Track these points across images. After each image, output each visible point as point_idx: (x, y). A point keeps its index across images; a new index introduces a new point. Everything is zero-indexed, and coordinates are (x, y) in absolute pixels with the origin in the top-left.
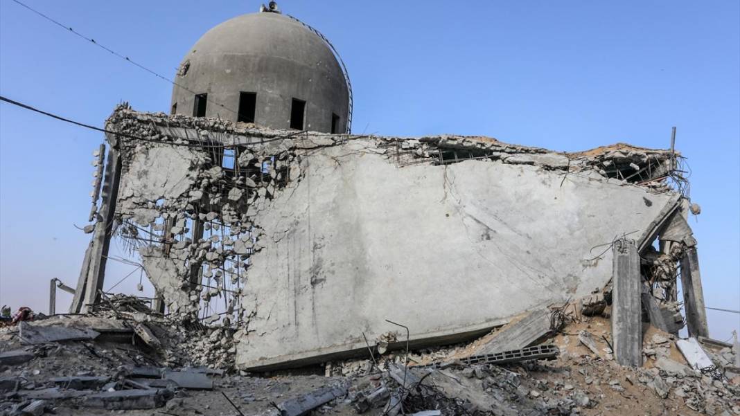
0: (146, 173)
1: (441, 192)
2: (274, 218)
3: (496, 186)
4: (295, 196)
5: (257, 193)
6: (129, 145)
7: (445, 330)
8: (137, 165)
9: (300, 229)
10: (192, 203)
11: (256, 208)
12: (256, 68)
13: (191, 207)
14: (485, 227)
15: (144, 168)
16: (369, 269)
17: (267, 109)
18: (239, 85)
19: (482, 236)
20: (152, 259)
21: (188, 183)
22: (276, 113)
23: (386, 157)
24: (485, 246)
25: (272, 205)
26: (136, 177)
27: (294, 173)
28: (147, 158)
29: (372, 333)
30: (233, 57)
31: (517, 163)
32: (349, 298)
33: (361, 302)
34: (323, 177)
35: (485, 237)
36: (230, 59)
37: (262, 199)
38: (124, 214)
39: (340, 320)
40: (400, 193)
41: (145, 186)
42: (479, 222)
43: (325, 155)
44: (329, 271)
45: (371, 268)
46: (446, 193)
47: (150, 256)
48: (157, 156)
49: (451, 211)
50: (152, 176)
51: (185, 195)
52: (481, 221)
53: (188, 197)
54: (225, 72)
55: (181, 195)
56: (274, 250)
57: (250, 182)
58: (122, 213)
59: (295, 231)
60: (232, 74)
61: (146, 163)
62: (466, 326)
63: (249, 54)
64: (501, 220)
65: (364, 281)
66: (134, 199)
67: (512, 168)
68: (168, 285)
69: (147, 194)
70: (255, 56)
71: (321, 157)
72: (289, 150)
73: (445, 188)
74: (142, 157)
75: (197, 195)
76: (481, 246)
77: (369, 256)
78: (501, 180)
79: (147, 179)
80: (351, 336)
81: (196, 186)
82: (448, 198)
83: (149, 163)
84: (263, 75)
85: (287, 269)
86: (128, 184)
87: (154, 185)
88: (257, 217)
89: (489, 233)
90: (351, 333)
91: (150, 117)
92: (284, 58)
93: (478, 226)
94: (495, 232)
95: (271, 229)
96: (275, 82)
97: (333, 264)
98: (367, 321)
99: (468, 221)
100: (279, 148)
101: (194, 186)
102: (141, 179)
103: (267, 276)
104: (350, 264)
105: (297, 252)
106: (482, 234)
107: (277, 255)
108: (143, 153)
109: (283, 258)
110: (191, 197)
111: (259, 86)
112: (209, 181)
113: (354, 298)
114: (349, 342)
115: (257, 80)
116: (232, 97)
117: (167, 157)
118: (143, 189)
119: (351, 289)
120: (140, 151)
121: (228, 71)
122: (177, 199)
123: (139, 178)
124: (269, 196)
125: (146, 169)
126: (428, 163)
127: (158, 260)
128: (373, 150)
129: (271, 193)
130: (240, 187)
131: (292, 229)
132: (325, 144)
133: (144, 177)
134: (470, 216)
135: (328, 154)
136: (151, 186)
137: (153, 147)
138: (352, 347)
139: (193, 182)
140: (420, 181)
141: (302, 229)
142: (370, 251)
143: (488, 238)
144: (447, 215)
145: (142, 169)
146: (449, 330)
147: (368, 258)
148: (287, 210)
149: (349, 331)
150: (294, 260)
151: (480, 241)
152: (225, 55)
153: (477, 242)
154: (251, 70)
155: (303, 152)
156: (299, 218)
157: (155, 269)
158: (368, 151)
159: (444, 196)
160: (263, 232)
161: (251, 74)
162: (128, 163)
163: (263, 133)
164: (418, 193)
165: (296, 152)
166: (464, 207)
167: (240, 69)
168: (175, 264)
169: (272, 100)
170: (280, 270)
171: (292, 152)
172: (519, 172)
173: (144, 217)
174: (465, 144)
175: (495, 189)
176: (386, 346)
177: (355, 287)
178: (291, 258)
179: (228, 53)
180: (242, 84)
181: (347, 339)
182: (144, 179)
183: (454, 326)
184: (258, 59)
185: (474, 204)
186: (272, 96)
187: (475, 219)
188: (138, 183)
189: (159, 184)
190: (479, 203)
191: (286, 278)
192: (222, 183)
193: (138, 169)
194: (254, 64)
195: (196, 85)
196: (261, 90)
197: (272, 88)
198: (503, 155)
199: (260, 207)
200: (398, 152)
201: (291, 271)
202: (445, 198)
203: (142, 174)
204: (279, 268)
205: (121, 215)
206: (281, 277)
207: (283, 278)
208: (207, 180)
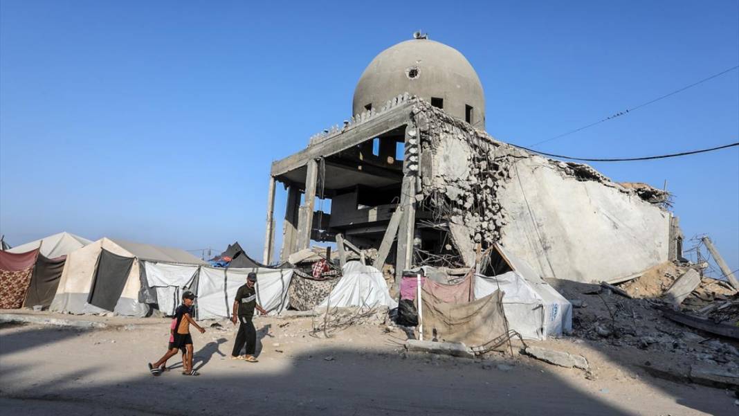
0: (448, 157)
1: (588, 199)
2: (509, 202)
4: (514, 188)
5: (498, 184)
7: (617, 279)
8: (442, 150)
10: (471, 186)
11: (500, 195)
12: (473, 90)
13: (471, 189)
14: (613, 222)
15: (447, 153)
20: (457, 225)
21: (468, 171)
23: (554, 171)
25: (506, 192)
26: (443, 159)
27: (511, 172)
28: (447, 146)
32: (567, 260)
33: (574, 262)
34: (527, 178)
35: (615, 228)
37: (500, 188)
38: (440, 188)
40: (569, 195)
41: (449, 168)
44: (551, 242)
45: (572, 241)
46: (590, 199)
48: (451, 145)
49: (596, 210)
50: (451, 160)
52: (610, 217)
53: (469, 180)
54: (456, 87)
55: (466, 179)
56: (515, 225)
58: (438, 187)
59: (522, 213)
60: (461, 89)
61: (447, 150)
63: (469, 78)
64: (617, 218)
65: (571, 249)
66: (445, 178)
67: (608, 189)
69: (451, 174)
70: (472, 81)
71: (522, 163)
72: (507, 156)
73: (588, 195)
74: (444, 144)
75: (473, 180)
76: (616, 233)
77: (568, 233)
78: (607, 195)
79: (449, 162)
82: (592, 202)
83: (449, 150)
84: (476, 96)
85: (527, 239)
86: (440, 165)
88: (501, 201)
89: (616, 225)
93: (609, 220)
94: (618, 225)
95: (509, 210)
97: (552, 237)
99: (604, 217)
100: (502, 153)
101: (470, 173)
103: (516, 243)
104: (561, 238)
106: (613, 225)
107: (518, 228)
108: (444, 141)
109: (522, 231)
110: (471, 181)
111: (474, 103)
115: (474, 98)
116: (461, 106)
117: (456, 147)
118: (448, 170)
119: (566, 254)
120: (443, 139)
121: (459, 87)
122: (465, 181)
123: (445, 160)
124: (503, 186)
125: (448, 155)
126: (574, 179)
127: (461, 227)
128: (547, 165)
129: (504, 184)
130: (492, 178)
131: (521, 211)
132: (525, 156)
133: (448, 159)
134: (604, 214)
135: (525, 162)
136: (452, 169)
137: (447, 137)
140: (575, 189)
141: (527, 212)
142: (567, 230)
143: (617, 228)
144: (595, 212)
145: (445, 154)
146: (619, 279)
148: (514, 197)
150: (529, 233)
153: (613, 230)
154: (471, 90)
155: (513, 159)
156: (522, 204)
157: (460, 234)
160: (506, 211)
161: (471, 94)
162: (436, 147)
164: (577, 197)
166: (600, 208)
167: (466, 88)
168: (469, 231)
170: (524, 240)
172: (611, 191)
173: (452, 193)
175: (607, 199)
177: (568, 253)
178: (527, 232)
180: (466, 99)
182: (447, 162)
183: (620, 277)
184: (473, 83)
187: (607, 216)
188: (445, 164)
189: (456, 168)
190: (604, 207)
191: (529, 245)
192: (486, 174)
193: (442, 153)
194: (472, 87)
195: (430, 90)
197: (479, 106)
198: (602, 181)
200: (558, 169)
201: (530, 240)
202: (590, 202)
203: (446, 158)
204: (522, 238)
205: (438, 189)
206: (525, 244)
207: (527, 244)
208: (478, 170)
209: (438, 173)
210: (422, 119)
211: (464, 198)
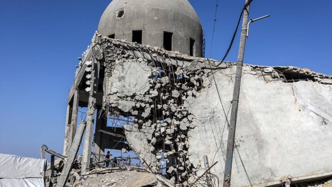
0: (123, 78)
1: (293, 98)
2: (199, 108)
3: (320, 95)
4: (209, 96)
5: (187, 94)
6: (110, 59)
7: (317, 174)
8: (117, 72)
9: (216, 116)
10: (152, 98)
11: (188, 103)
12: (172, 18)
13: (151, 101)
14: (322, 118)
15: (122, 74)
16: (264, 139)
17: (179, 43)
18: (163, 27)
19: (322, 122)
20: (132, 132)
21: (148, 86)
22: (183, 46)
23: (257, 76)
24: (325, 128)
25: (196, 100)
26: (118, 80)
27: (206, 83)
28: (123, 69)
29: (276, 176)
30: (157, 10)
31: (326, 84)
32: (257, 156)
33: (264, 159)
34: (223, 86)
35: (324, 123)
36: (157, 11)
37: (190, 97)
38: (112, 103)
39: (255, 169)
40: (270, 97)
41: (124, 86)
42: (317, 115)
43: (222, 73)
44: (240, 141)
45: (265, 139)
46: (296, 98)
47: (131, 131)
48: (129, 68)
49: (301, 108)
50: (127, 79)
51: (147, 93)
52: (319, 114)
53: (149, 94)
54: (154, 19)
55: (145, 94)
56: (203, 128)
57: (184, 87)
58: (111, 102)
59: (213, 117)
60: (158, 20)
61: (123, 72)
62: (328, 172)
63: (167, 9)
64: (329, 114)
65: (263, 146)
66: (118, 94)
67: (325, 86)
68: (143, 149)
69: (126, 91)
70: (171, 11)
71: (219, 74)
72: (201, 69)
73: (294, 95)
74: (120, 68)
75: (155, 93)
76: (323, 128)
77: (262, 132)
78: (322, 92)
79: (124, 81)
80: (263, 178)
81: (153, 88)
82: (298, 101)
83: (125, 72)
84: (176, 23)
85: (214, 139)
86: (113, 84)
87: (129, 86)
88: (189, 108)
89: (325, 121)
90: (263, 177)
91: (120, 43)
92: (184, 14)
93: (317, 117)
94: (328, 120)
95: (198, 115)
96: (182, 27)
97: (242, 137)
98: (271, 170)
99: (312, 114)
100: (195, 67)
101: (151, 88)
102: (121, 82)
103: (202, 144)
104: (252, 137)
105: (218, 129)
106: (321, 121)
107: (206, 131)
108: (121, 65)
109: (210, 133)
110: (151, 94)
111: (174, 29)
112: (161, 85)
113: (259, 156)
114: (263, 182)
115: (173, 25)
116: (159, 33)
117: (134, 68)
118: (123, 88)
119: (256, 151)
120: (119, 63)
121: (156, 18)
122: (144, 95)
123: (120, 81)
124: (193, 95)
125: (123, 76)
126: (280, 81)
127: (136, 133)
128: (250, 72)
129: (194, 94)
130: (178, 89)
131: (211, 116)
132: (222, 67)
133: (123, 80)
134: (312, 111)
135: (223, 72)
136: (127, 87)
137: (125, 62)
138: (266, 184)
139: (151, 85)
140: (280, 91)
141: (218, 116)
142: (262, 129)
143: (326, 124)
144: (300, 110)
145: (121, 75)
146: (320, 173)
147: (262, 133)
148: (206, 104)
149: (262, 175)
150: (218, 134)
151: (322, 125)
152: (153, 9)
153: (320, 126)
154: (169, 19)
155: (209, 71)
156: (214, 109)
157: (134, 139)
158: (247, 73)
159: (295, 100)
160: (194, 117)
161: (169, 22)
162: (111, 71)
163: (185, 57)
164: (280, 97)
165: (205, 70)
166: (307, 106)
167: (163, 18)
168: (146, 136)
169: (181, 38)
170: (210, 140)
171: (202, 70)
172: (329, 89)
173: (126, 106)
174: (301, 72)
175: (320, 97)
176: (290, 183)
177: (259, 150)
178: (215, 133)
179: (154, 7)
180: (164, 27)
181: (261, 180)
182: (122, 81)
183: (321, 172)
184: (172, 13)
185: (312, 105)
186: (181, 35)
187: (315, 113)
188: (119, 84)
189: (132, 85)
190: (314, 105)
191: (215, 145)
192: (169, 87)
193: (118, 75)
194: (171, 16)
195: (132, 24)
196: (175, 31)
197: (181, 31)
198: (319, 79)
199: (190, 102)
200: (262, 74)
201: (216, 140)
202: (296, 101)
203: (121, 79)
204: (209, 139)
205: (110, 104)
206: (211, 144)
207: (213, 145)
208: (160, 84)
209: (111, 91)
210: (98, 50)
211: (142, 109)
